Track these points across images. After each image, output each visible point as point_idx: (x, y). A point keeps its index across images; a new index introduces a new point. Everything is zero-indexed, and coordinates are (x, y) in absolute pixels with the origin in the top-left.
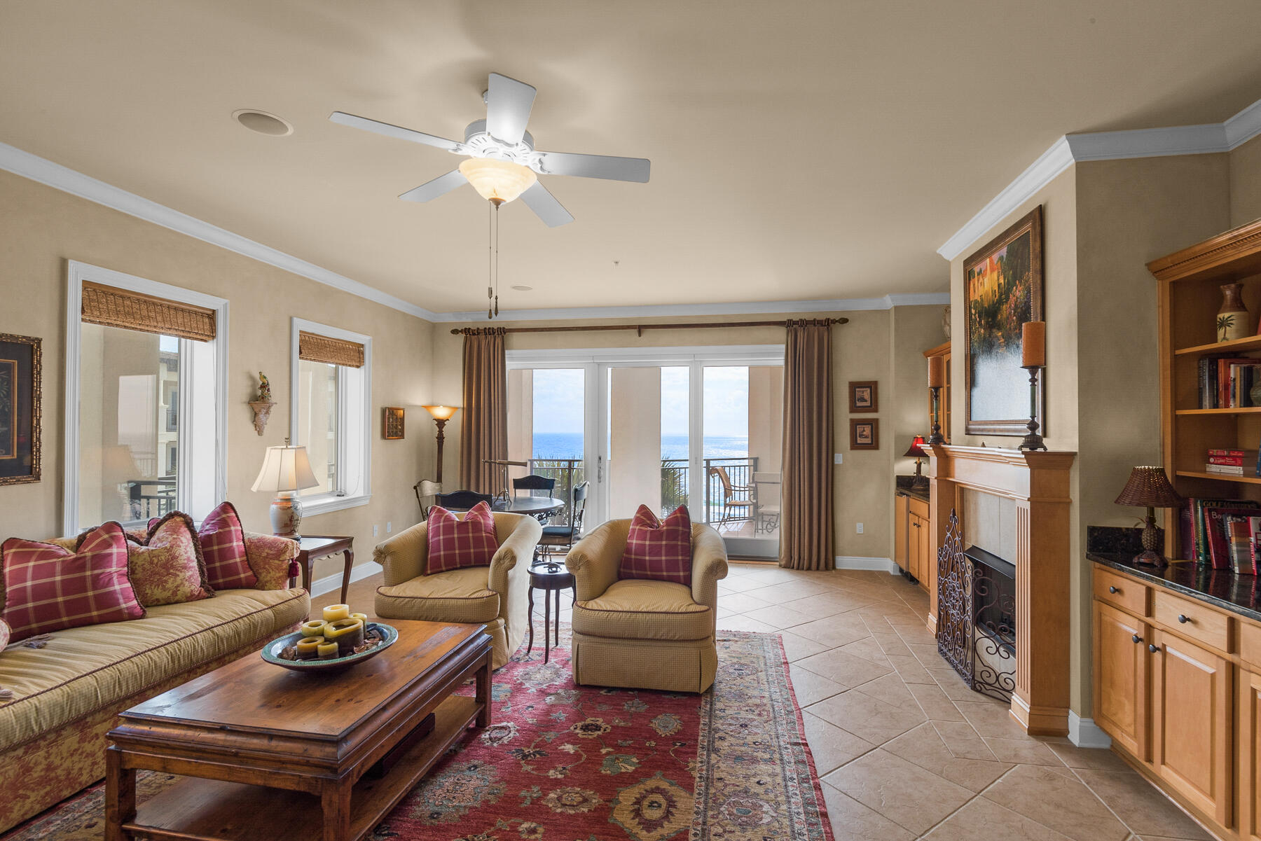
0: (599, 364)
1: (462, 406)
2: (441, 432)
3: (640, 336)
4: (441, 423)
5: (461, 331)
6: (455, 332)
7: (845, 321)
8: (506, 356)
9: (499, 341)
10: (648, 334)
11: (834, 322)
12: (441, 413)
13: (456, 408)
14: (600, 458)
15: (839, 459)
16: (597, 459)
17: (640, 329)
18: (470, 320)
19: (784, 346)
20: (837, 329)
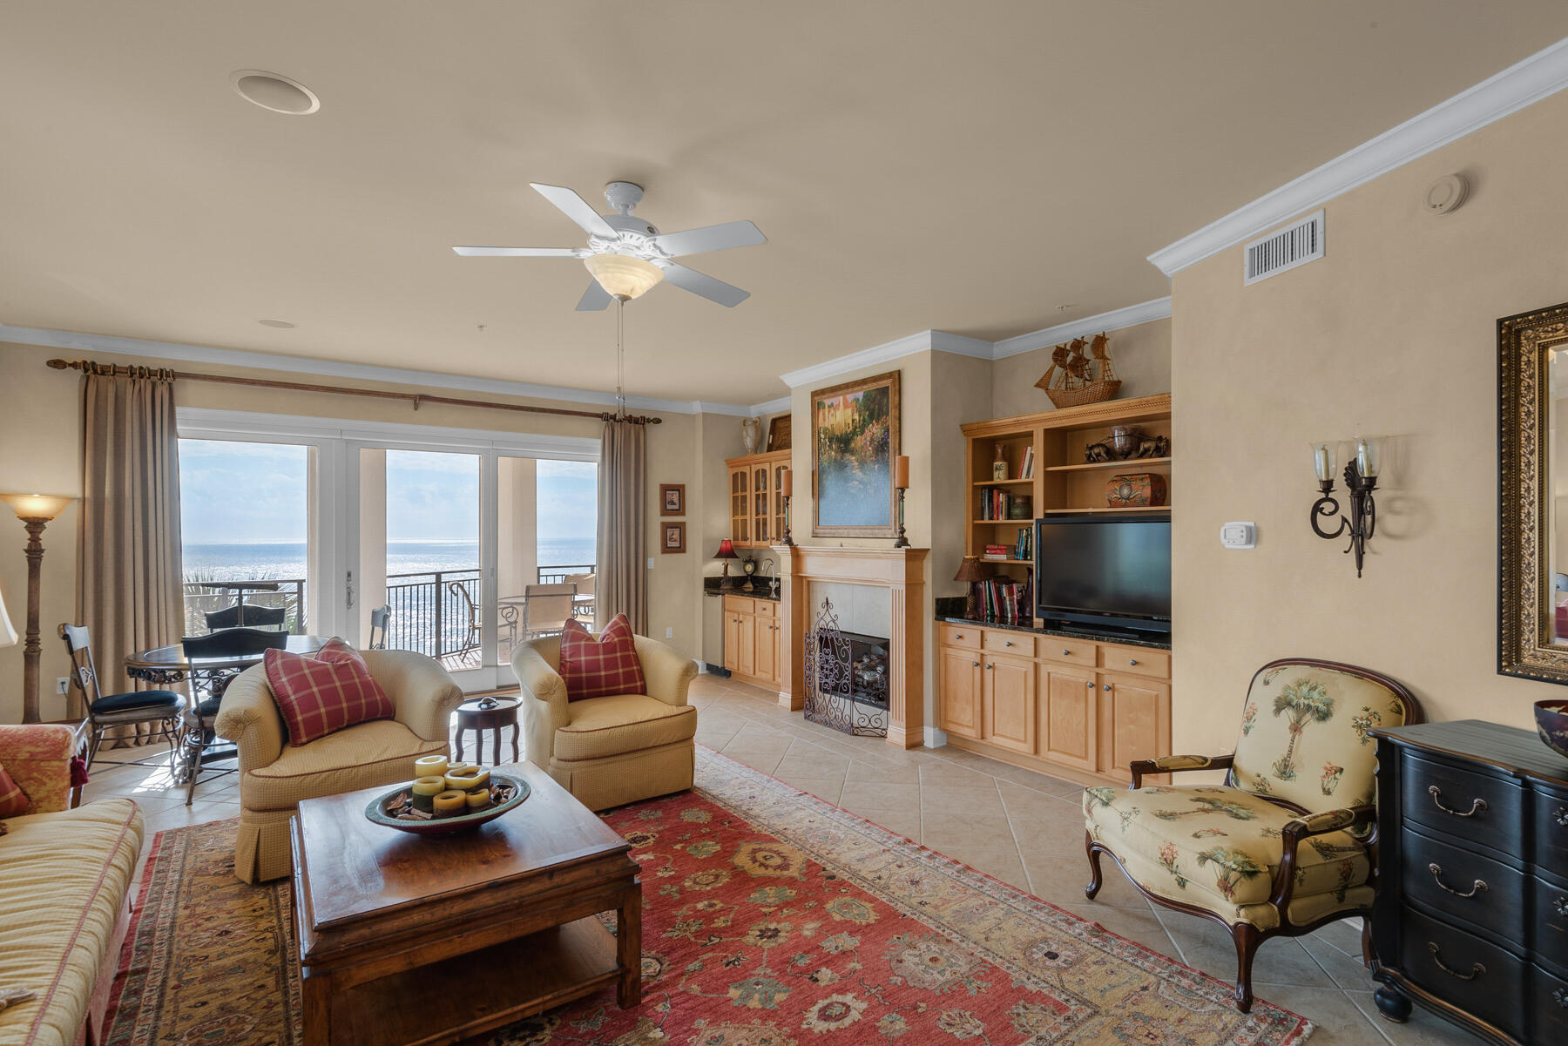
0: (347, 442)
1: (79, 495)
2: (35, 540)
3: (416, 409)
4: (35, 524)
5: (75, 365)
6: (57, 364)
7: (658, 421)
8: (178, 417)
9: (162, 390)
10: (427, 409)
11: (649, 421)
12: (36, 505)
13: (71, 499)
14: (349, 575)
15: (651, 563)
16: (346, 575)
17: (419, 399)
18: (88, 347)
19: (600, 442)
20: (650, 427)
